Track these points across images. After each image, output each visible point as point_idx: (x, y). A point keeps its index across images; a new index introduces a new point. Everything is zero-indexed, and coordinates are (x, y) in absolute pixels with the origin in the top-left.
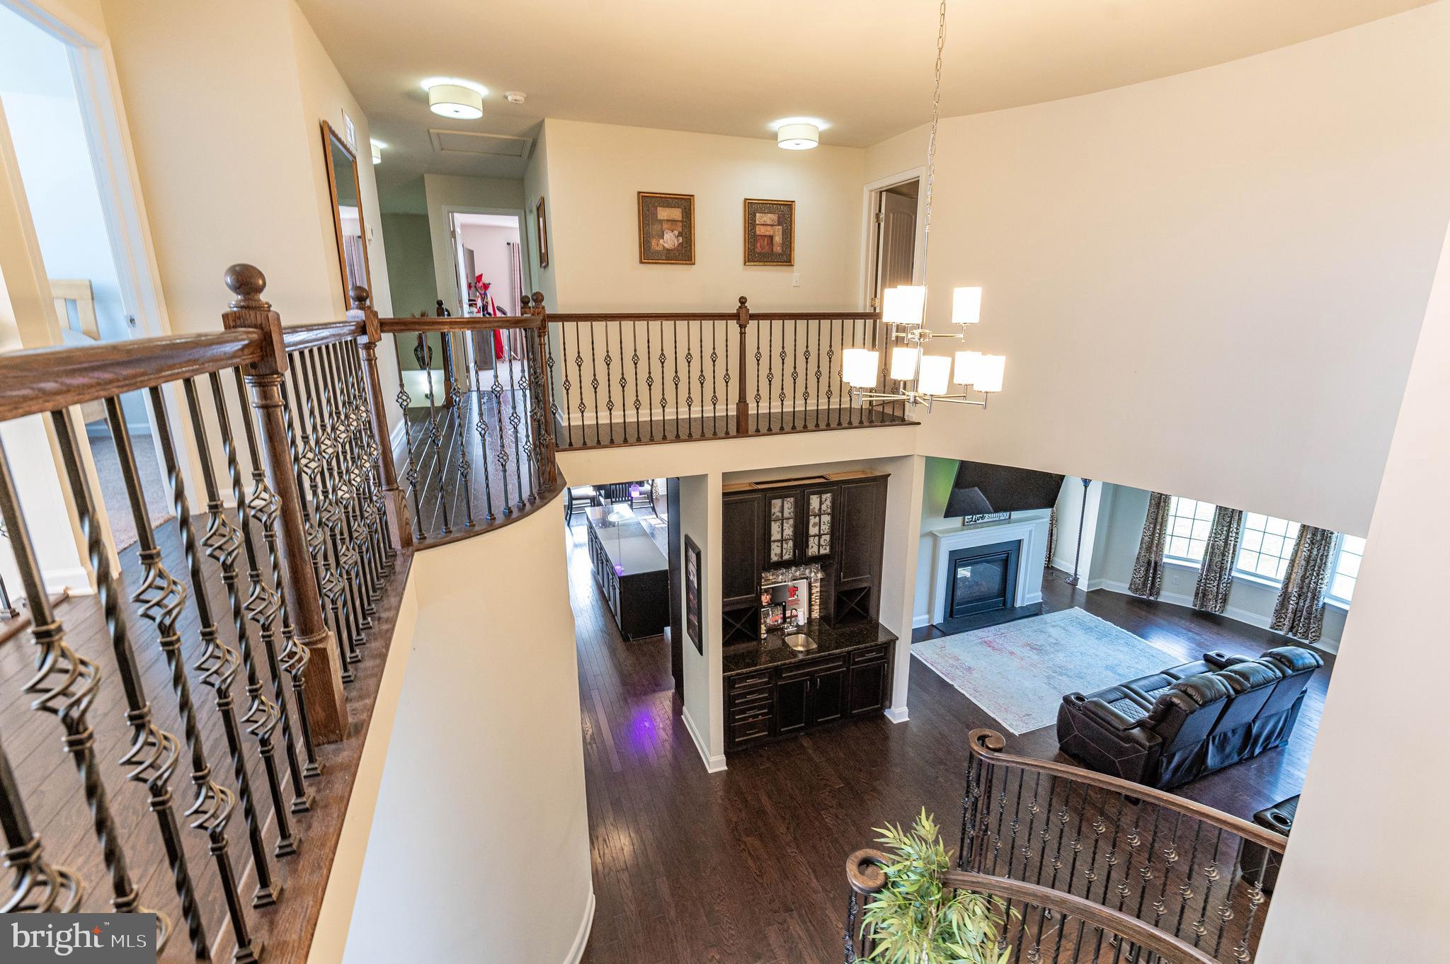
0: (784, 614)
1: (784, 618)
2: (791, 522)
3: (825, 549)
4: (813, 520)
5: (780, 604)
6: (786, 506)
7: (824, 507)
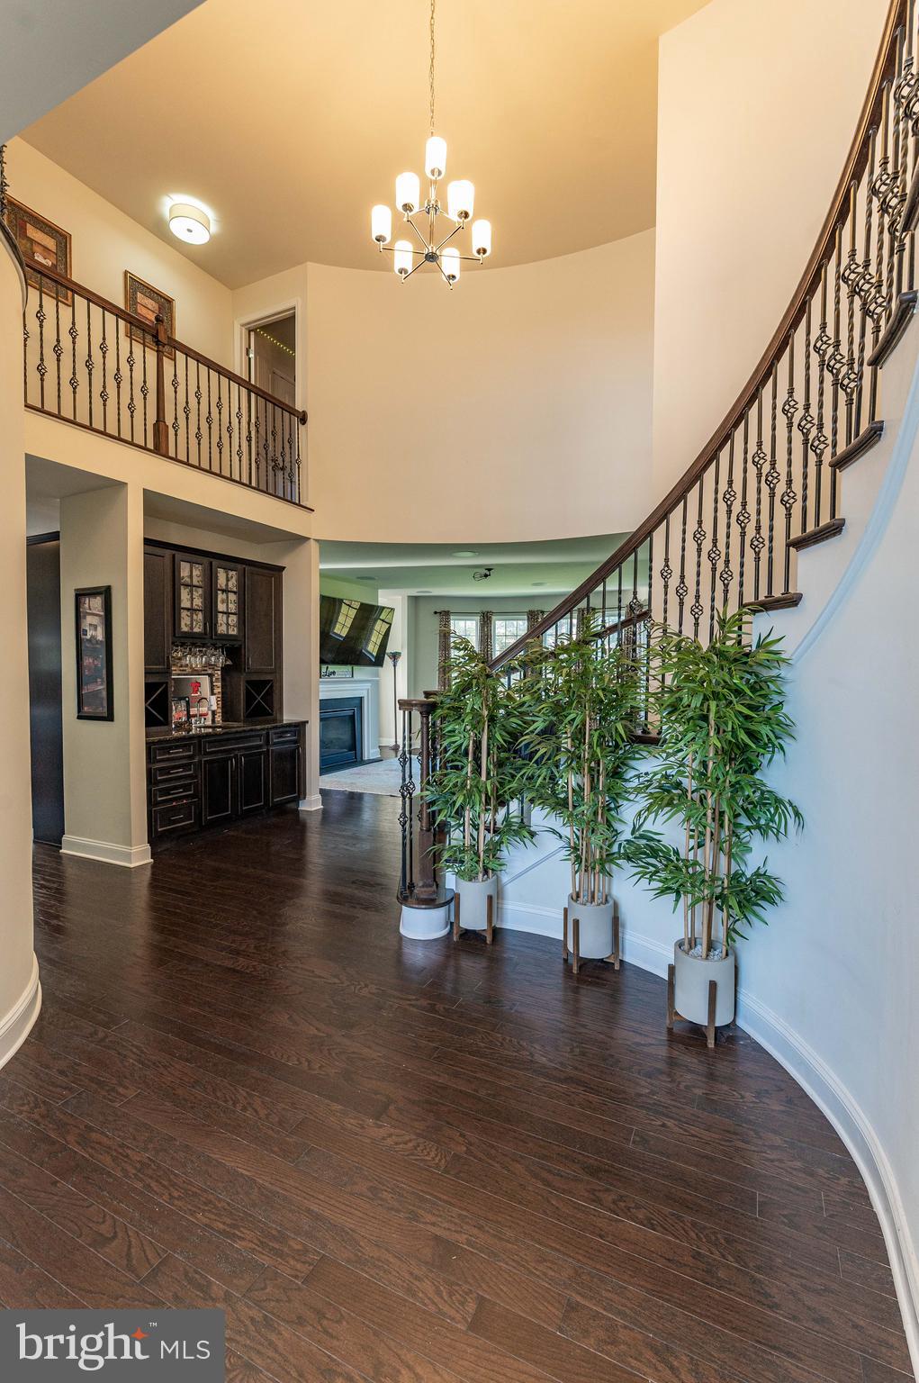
0: (188, 711)
1: (189, 716)
2: (200, 591)
3: (233, 630)
4: (221, 596)
5: (184, 698)
6: (196, 573)
7: (230, 584)
